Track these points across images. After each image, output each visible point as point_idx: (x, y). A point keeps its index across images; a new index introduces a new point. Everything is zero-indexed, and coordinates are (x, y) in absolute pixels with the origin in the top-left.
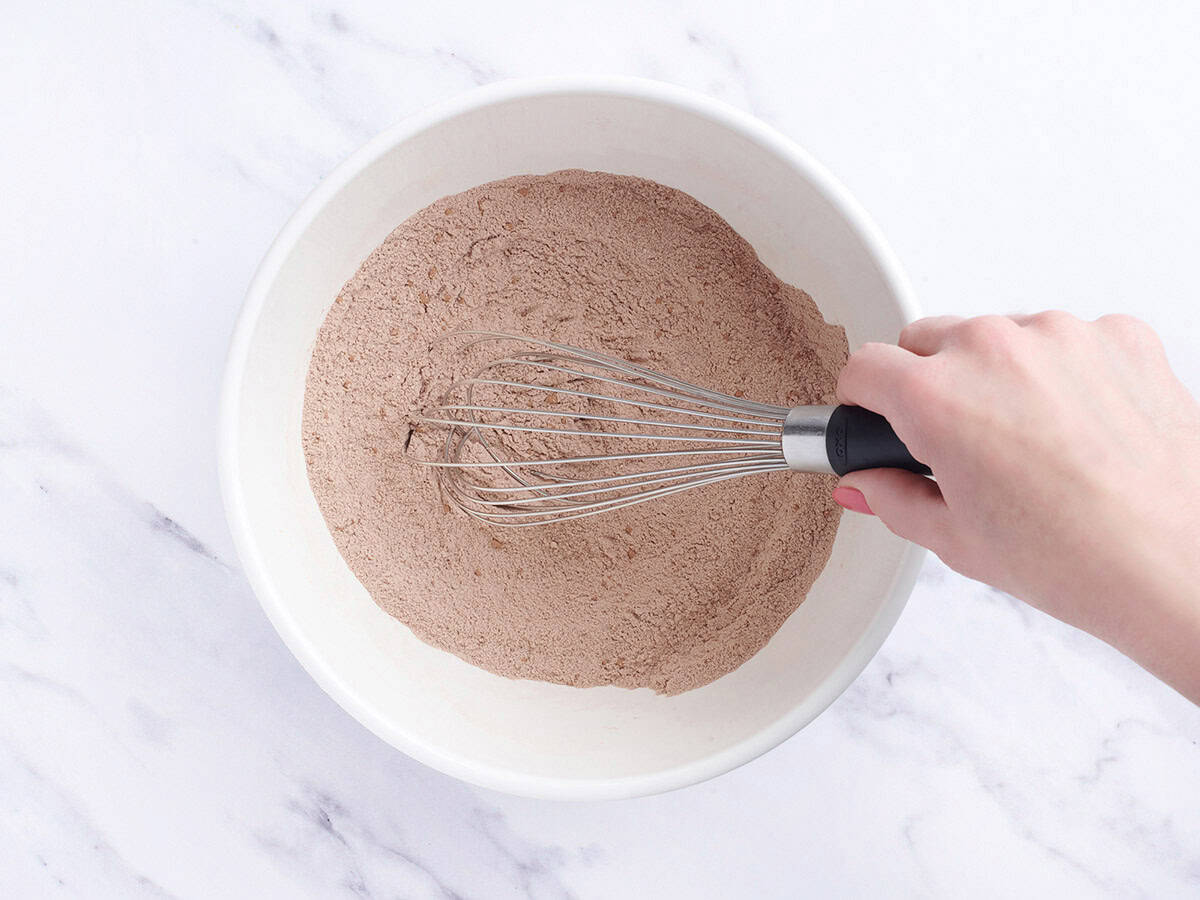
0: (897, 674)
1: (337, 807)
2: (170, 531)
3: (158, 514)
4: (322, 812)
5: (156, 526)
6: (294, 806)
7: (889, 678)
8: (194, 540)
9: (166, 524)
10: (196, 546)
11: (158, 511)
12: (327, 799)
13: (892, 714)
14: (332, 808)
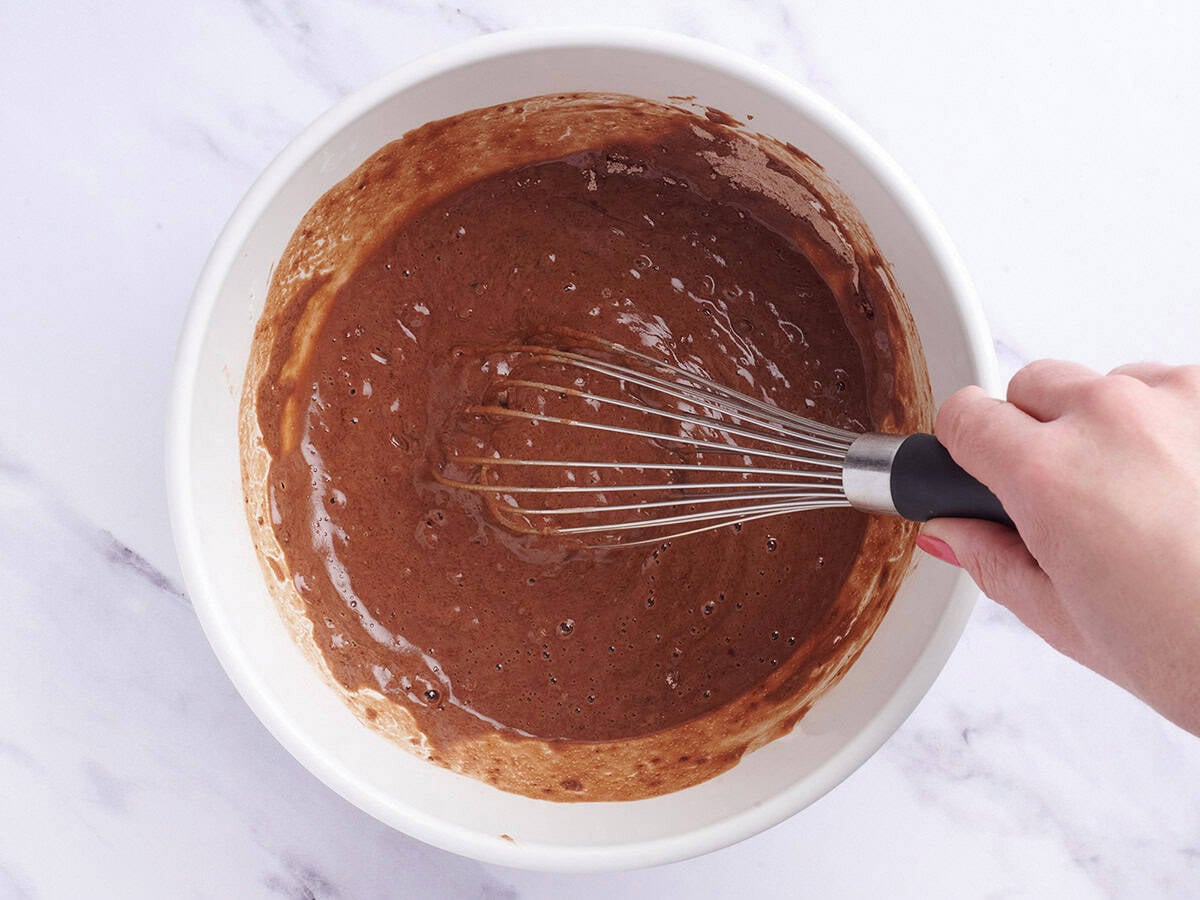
0: (974, 730)
1: (325, 884)
2: (130, 563)
3: (116, 544)
4: (306, 890)
5: (113, 558)
6: (274, 883)
7: (965, 735)
8: (159, 574)
9: (125, 555)
10: (161, 582)
11: (116, 541)
12: (312, 875)
13: (969, 776)
14: (318, 885)
